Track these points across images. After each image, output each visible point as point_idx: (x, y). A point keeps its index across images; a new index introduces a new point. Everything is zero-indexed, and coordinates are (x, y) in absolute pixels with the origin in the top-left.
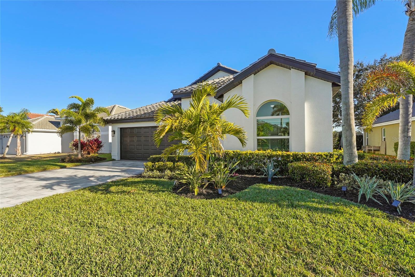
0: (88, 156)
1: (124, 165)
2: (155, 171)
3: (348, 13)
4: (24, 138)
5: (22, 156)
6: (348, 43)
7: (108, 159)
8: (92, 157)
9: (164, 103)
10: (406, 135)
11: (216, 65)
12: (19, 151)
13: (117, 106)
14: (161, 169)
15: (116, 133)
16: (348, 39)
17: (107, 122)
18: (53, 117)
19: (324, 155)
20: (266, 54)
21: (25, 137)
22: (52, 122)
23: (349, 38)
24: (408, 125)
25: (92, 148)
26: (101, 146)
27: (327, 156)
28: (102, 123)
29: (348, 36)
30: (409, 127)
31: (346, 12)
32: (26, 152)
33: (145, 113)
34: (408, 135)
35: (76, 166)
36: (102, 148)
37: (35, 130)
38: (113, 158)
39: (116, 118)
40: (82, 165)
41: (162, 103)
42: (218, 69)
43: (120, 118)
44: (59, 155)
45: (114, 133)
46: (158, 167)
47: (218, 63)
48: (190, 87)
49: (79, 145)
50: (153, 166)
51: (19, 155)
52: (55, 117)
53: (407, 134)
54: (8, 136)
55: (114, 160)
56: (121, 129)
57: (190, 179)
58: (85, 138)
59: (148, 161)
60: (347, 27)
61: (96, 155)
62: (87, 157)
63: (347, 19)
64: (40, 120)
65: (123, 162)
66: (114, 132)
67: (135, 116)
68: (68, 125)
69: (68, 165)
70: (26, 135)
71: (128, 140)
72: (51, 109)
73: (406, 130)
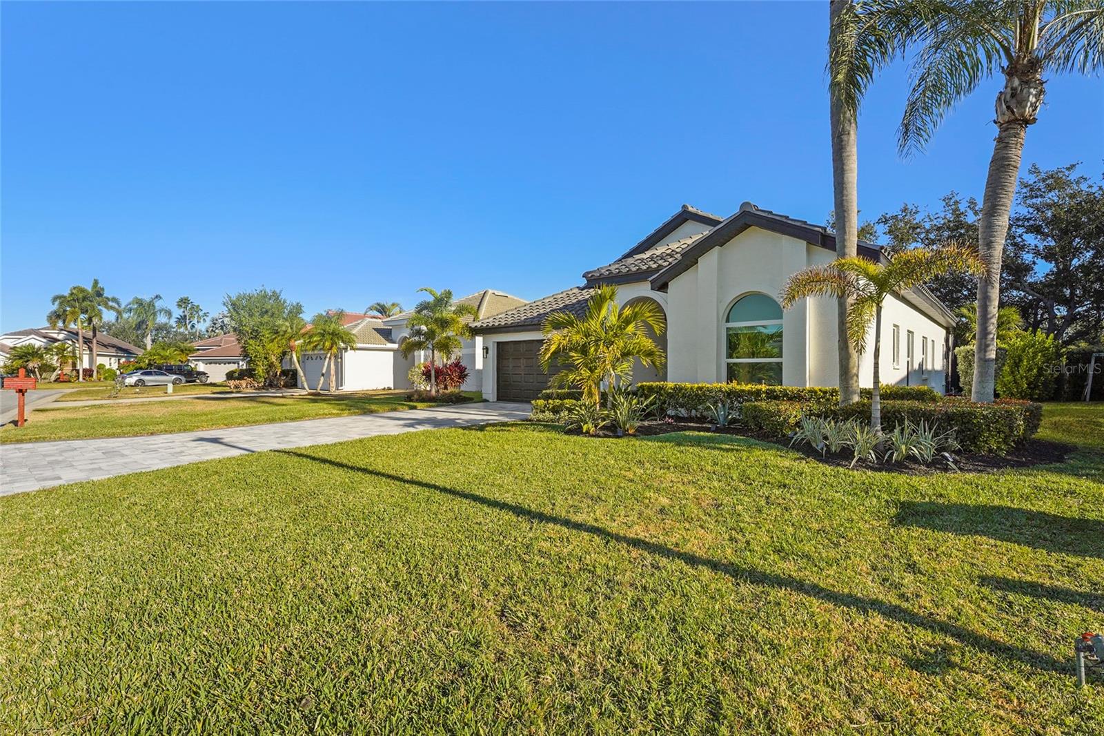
0: (446, 391)
1: (503, 408)
2: (547, 412)
3: (844, 154)
4: (339, 360)
5: (337, 393)
6: (845, 204)
7: (475, 400)
8: (452, 394)
9: (576, 291)
10: (982, 357)
11: (679, 210)
12: (333, 384)
13: (491, 291)
14: (555, 410)
15: (490, 352)
16: (845, 198)
17: (475, 332)
18: (380, 321)
19: (820, 390)
20: (736, 210)
21: (341, 358)
22: (378, 331)
23: (847, 196)
24: (986, 339)
25: (452, 379)
26: (466, 375)
27: (825, 393)
28: (468, 334)
29: (845, 192)
30: (988, 342)
31: (841, 153)
32: (342, 386)
33: (540, 315)
34: (987, 357)
35: (430, 407)
36: (468, 380)
37: (359, 345)
38: (485, 397)
39: (490, 325)
40: (438, 406)
41: (574, 291)
42: (685, 217)
43: (496, 324)
44: (390, 392)
45: (487, 353)
46: (553, 408)
47: (684, 206)
48: (617, 266)
49: (433, 373)
50: (545, 406)
51: (333, 391)
52: (384, 320)
53: (985, 356)
54: (323, 358)
55: (486, 401)
56: (498, 343)
57: (582, 415)
58: (440, 360)
59: (539, 398)
60: (843, 178)
61: (457, 391)
62: (444, 394)
63: (843, 164)
64: (360, 327)
65: (502, 404)
66: (486, 349)
67: (522, 321)
68: (417, 338)
69: (419, 405)
70: (342, 355)
71: (511, 364)
72: (373, 302)
73: (983, 347)
